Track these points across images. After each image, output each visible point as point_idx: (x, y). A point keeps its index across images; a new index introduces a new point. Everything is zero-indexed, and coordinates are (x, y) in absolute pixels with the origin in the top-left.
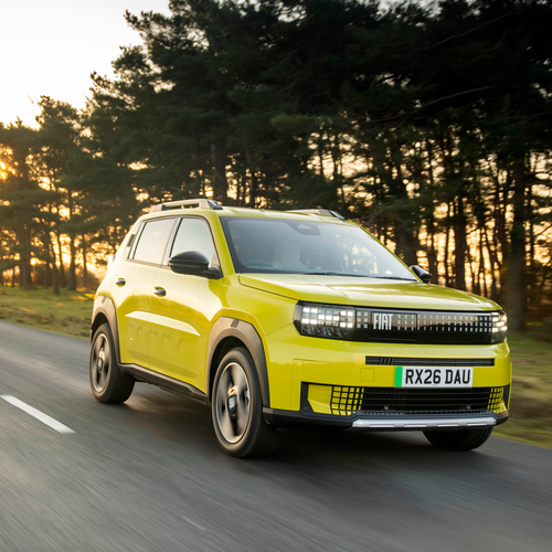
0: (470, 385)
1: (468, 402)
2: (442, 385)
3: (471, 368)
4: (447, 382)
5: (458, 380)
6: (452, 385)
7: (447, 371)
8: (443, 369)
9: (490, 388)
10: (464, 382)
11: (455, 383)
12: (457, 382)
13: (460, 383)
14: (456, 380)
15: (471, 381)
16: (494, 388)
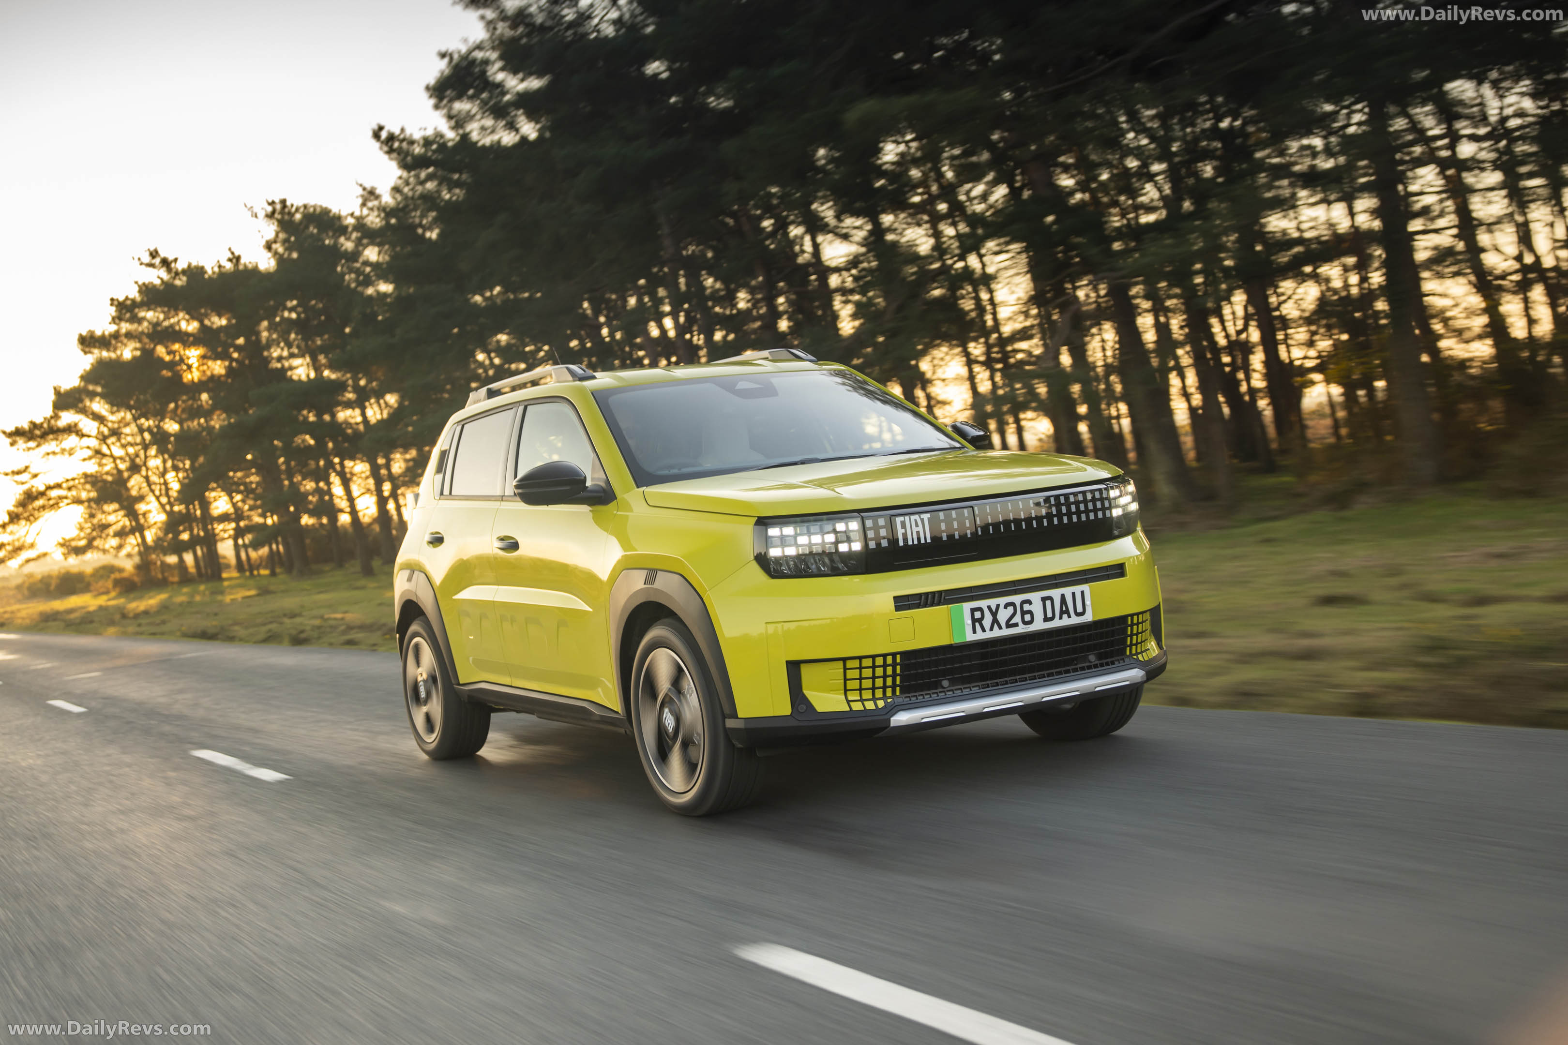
0: (1088, 617)
1: (1089, 649)
2: (1039, 625)
3: (1085, 587)
4: (1046, 619)
5: (1064, 612)
6: (1056, 623)
7: (1044, 599)
8: (1036, 597)
9: (1122, 619)
10: (1078, 614)
11: (1061, 618)
12: (1065, 616)
13: (1069, 616)
14: (1062, 613)
15: (1089, 610)
16: (1132, 615)
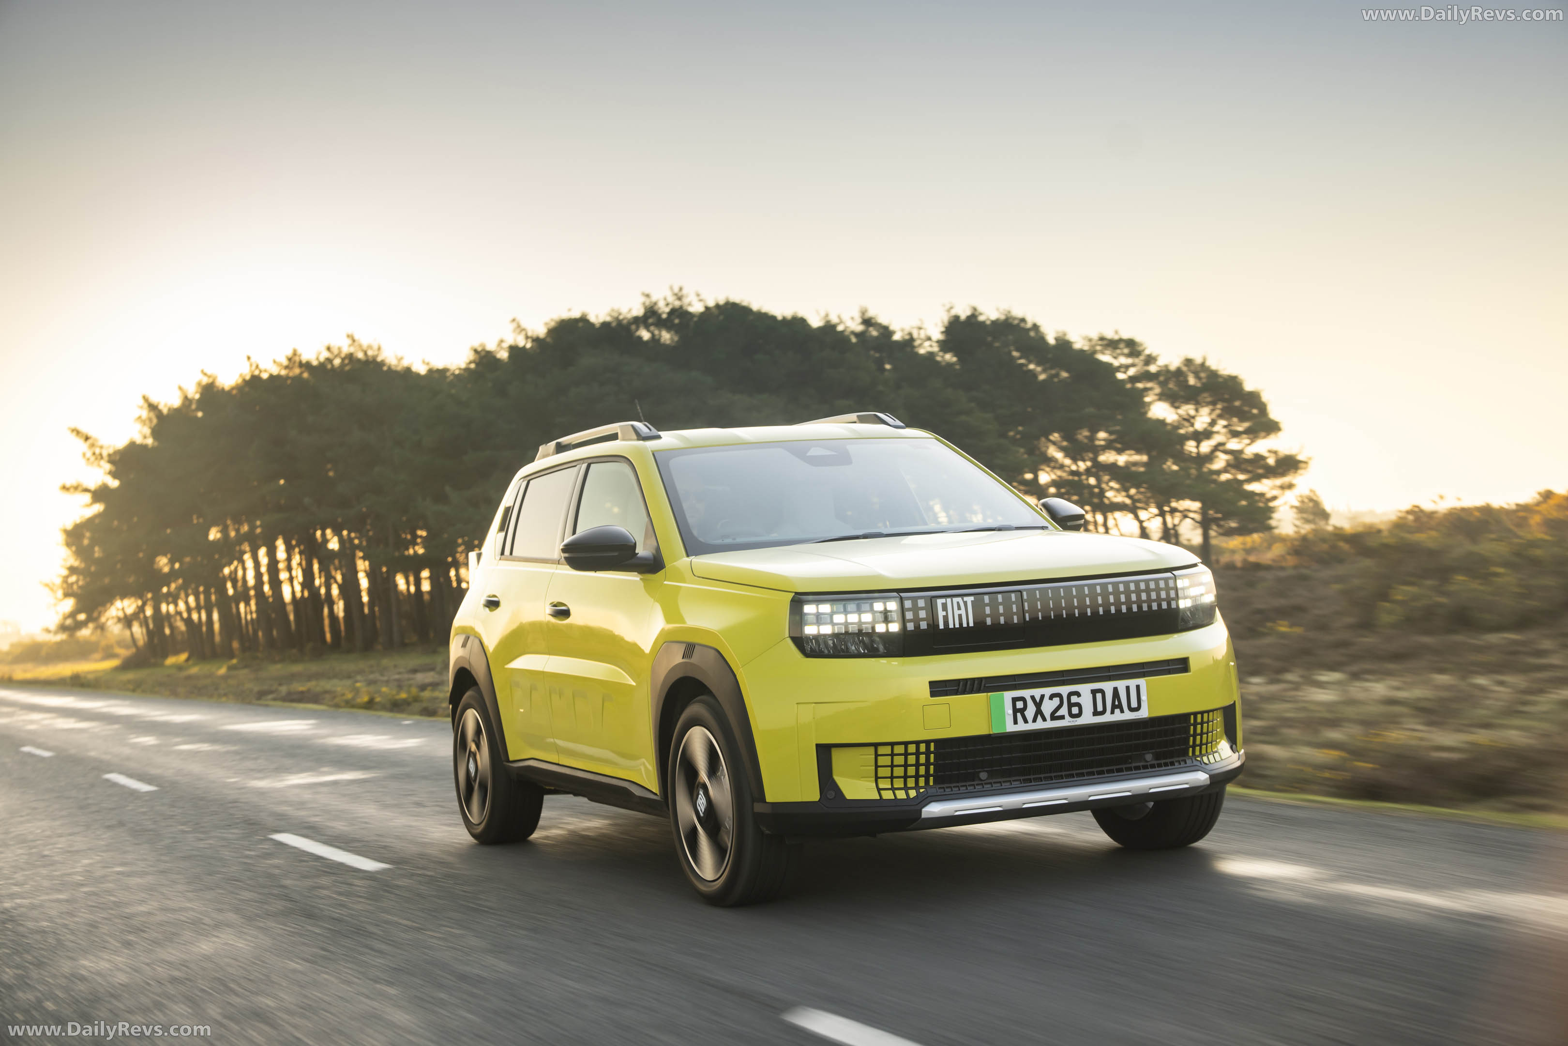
0: (1144, 713)
1: (1146, 747)
2: (1087, 718)
3: (1142, 682)
4: (1096, 713)
5: (1117, 706)
6: (1107, 718)
8: (1085, 689)
9: (1185, 717)
10: (1131, 710)
11: (1112, 712)
12: (1117, 711)
13: (1122, 711)
14: (1114, 707)
15: (1144, 705)
16: (1195, 714)
